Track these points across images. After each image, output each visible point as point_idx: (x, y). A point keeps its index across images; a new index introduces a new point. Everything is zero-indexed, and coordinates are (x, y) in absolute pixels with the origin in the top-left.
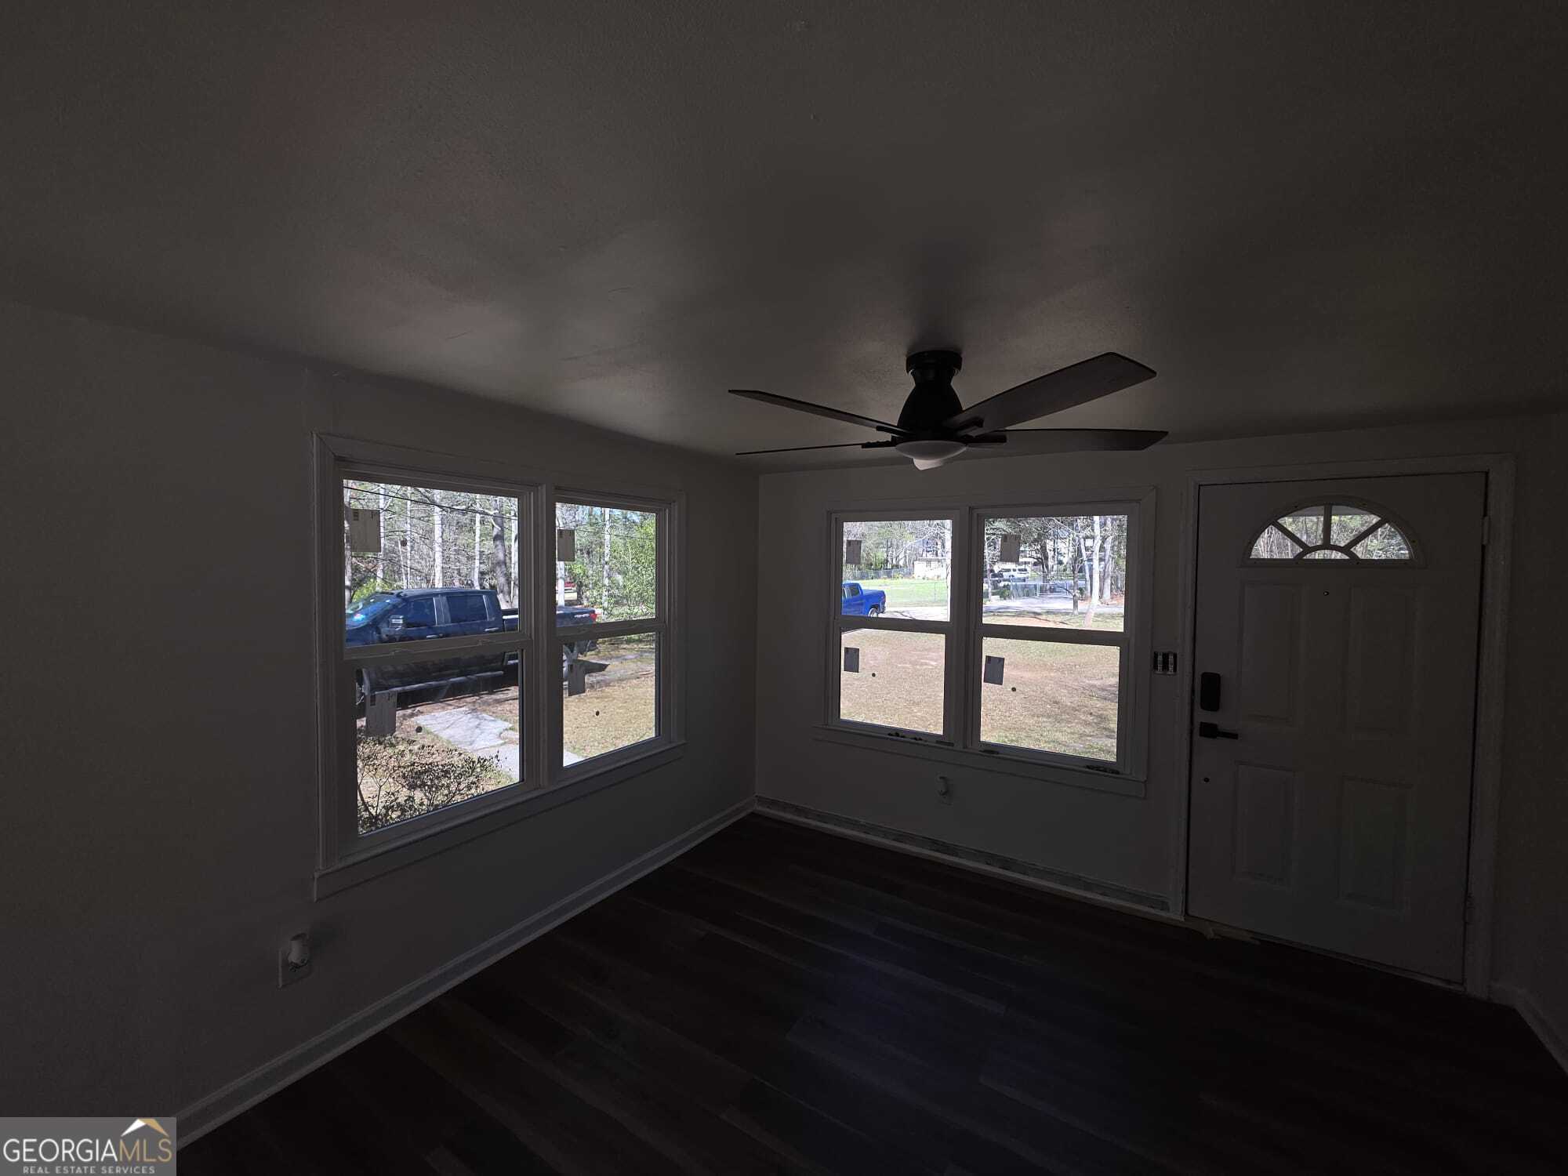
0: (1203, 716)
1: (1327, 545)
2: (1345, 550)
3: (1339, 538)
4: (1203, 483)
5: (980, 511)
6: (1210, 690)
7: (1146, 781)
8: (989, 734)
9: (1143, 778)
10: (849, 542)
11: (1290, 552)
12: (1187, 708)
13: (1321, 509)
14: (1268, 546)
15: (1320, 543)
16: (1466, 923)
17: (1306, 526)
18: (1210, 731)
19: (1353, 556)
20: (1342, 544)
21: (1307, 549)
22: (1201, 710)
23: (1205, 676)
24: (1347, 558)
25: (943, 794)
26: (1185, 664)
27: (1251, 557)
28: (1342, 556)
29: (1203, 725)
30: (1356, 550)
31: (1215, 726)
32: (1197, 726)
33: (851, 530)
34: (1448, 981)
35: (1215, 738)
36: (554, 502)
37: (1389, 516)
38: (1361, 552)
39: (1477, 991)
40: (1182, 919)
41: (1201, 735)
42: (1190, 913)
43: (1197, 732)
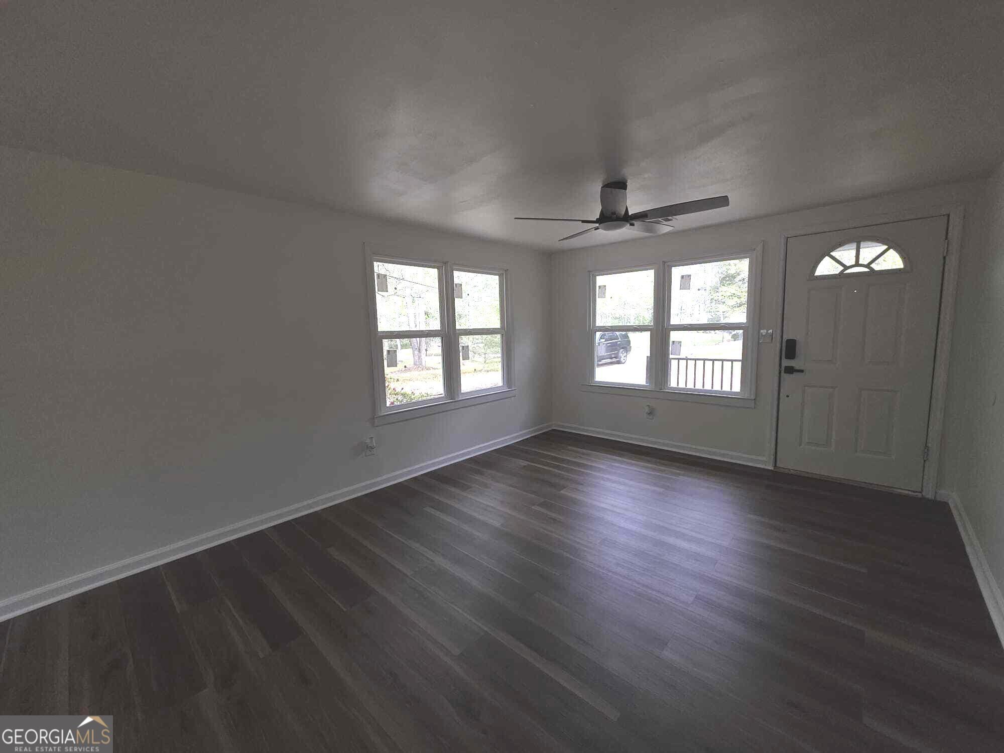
0: (786, 363)
1: (857, 264)
2: (868, 266)
3: (864, 260)
4: (789, 236)
5: (669, 263)
6: (790, 349)
7: (755, 399)
9: (753, 397)
10: (600, 287)
11: (836, 269)
12: (778, 359)
13: (854, 245)
14: (826, 267)
15: (854, 263)
16: (925, 461)
17: (846, 255)
18: (790, 370)
19: (872, 269)
20: (866, 263)
21: (846, 268)
22: (785, 359)
23: (788, 341)
24: (869, 270)
25: (649, 414)
26: (777, 337)
27: (815, 275)
28: (866, 270)
29: (786, 367)
30: (873, 266)
31: (792, 367)
32: (783, 368)
33: (601, 280)
34: (914, 492)
35: (792, 373)
36: (453, 270)
37: (892, 244)
38: (876, 267)
39: (928, 495)
40: (772, 468)
41: (785, 373)
42: (777, 466)
43: (782, 372)
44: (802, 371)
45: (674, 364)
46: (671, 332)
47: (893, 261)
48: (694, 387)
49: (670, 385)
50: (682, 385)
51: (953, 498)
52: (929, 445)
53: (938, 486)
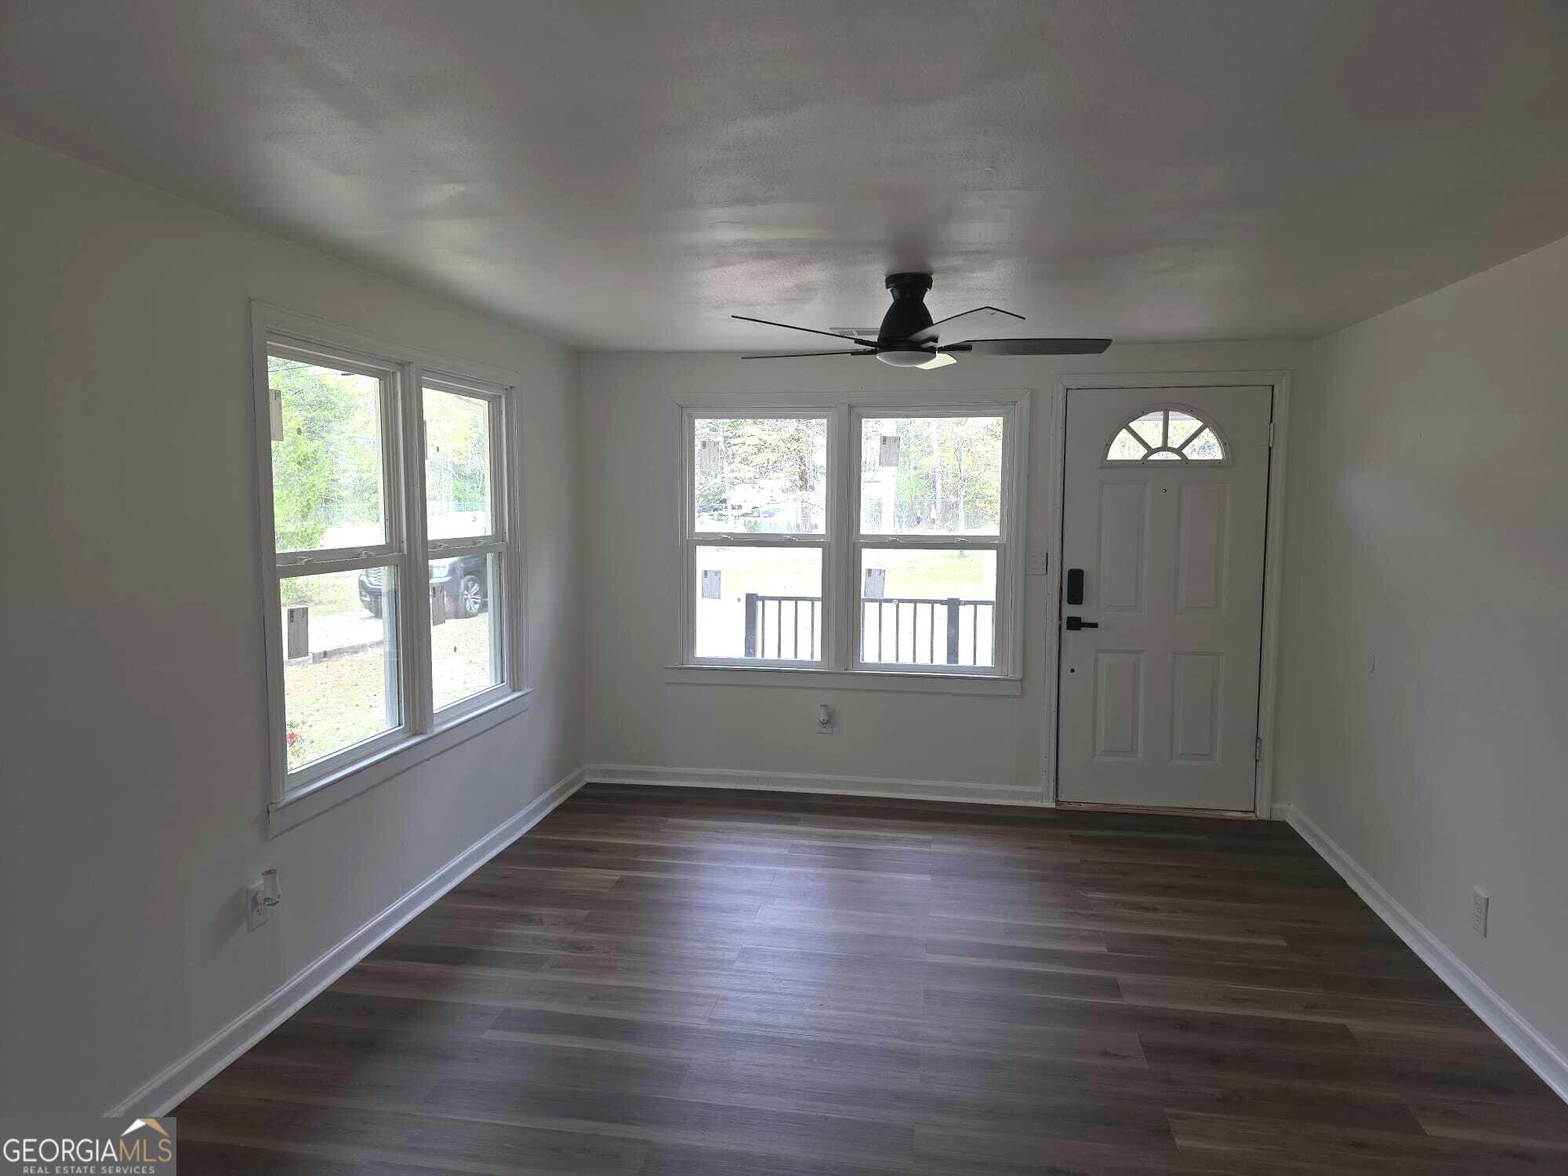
0: (1071, 611)
1: (1165, 447)
2: (1179, 451)
3: (1175, 441)
4: (1070, 387)
5: (856, 410)
6: (1075, 586)
7: (1022, 679)
8: (869, 654)
9: (1019, 677)
11: (1138, 453)
12: (1058, 605)
13: (1160, 415)
14: (1123, 448)
15: (1160, 445)
16: (1256, 760)
17: (1149, 427)
18: (1075, 624)
19: (1185, 458)
20: (1176, 447)
21: (1151, 451)
22: (1067, 604)
23: (1071, 572)
24: (1181, 458)
25: (826, 723)
26: (1055, 564)
27: (1108, 459)
28: (1178, 458)
29: (1070, 619)
30: (1186, 451)
31: (1079, 619)
32: (1065, 621)
33: (702, 427)
34: (1246, 812)
35: (1079, 629)
36: (421, 387)
37: (1209, 422)
38: (1191, 453)
39: (1263, 814)
40: (1053, 806)
41: (1068, 628)
42: (1060, 799)
43: (1064, 626)
44: (1095, 625)
45: (870, 611)
46: (863, 550)
47: (1208, 448)
48: (897, 659)
49: (863, 660)
50: (888, 658)
51: (1293, 814)
52: (1261, 735)
53: (1274, 798)
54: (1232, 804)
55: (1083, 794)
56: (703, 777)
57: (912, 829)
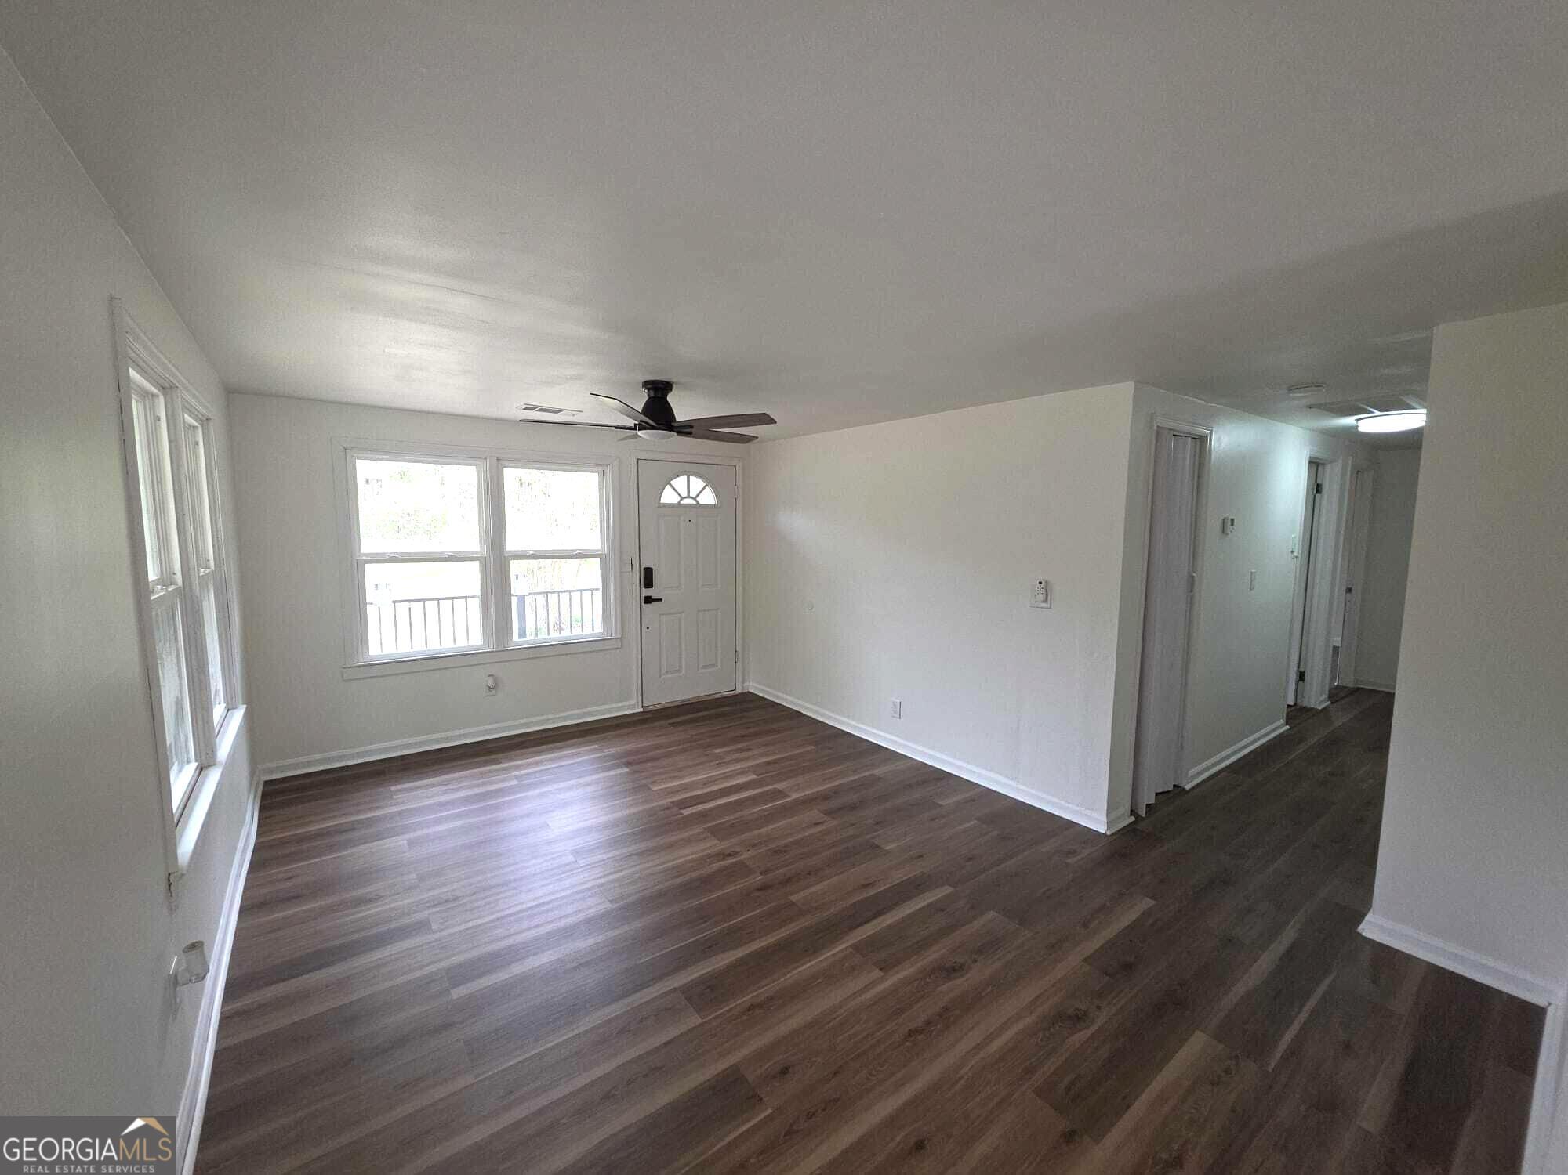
0: (646, 592)
1: (689, 497)
2: (695, 499)
3: (693, 494)
4: (640, 458)
6: (648, 577)
7: (620, 639)
9: (619, 635)
11: (675, 499)
12: (638, 587)
14: (669, 497)
15: (694, 496)
16: (735, 663)
17: (680, 483)
18: (648, 600)
19: (698, 503)
21: (682, 498)
22: (643, 588)
23: (645, 569)
24: (696, 503)
26: (636, 564)
27: (661, 503)
28: (694, 502)
29: (646, 597)
30: (698, 499)
31: (650, 597)
32: (643, 598)
34: (732, 691)
35: (651, 603)
37: (709, 482)
38: (700, 500)
39: (739, 691)
40: (642, 710)
41: (645, 603)
42: (644, 705)
43: (643, 602)
44: (661, 600)
46: (511, 562)
47: (708, 498)
49: (512, 641)
51: (754, 687)
52: (737, 649)
53: (743, 682)
54: (724, 689)
55: (659, 698)
56: (386, 750)
57: (551, 750)
